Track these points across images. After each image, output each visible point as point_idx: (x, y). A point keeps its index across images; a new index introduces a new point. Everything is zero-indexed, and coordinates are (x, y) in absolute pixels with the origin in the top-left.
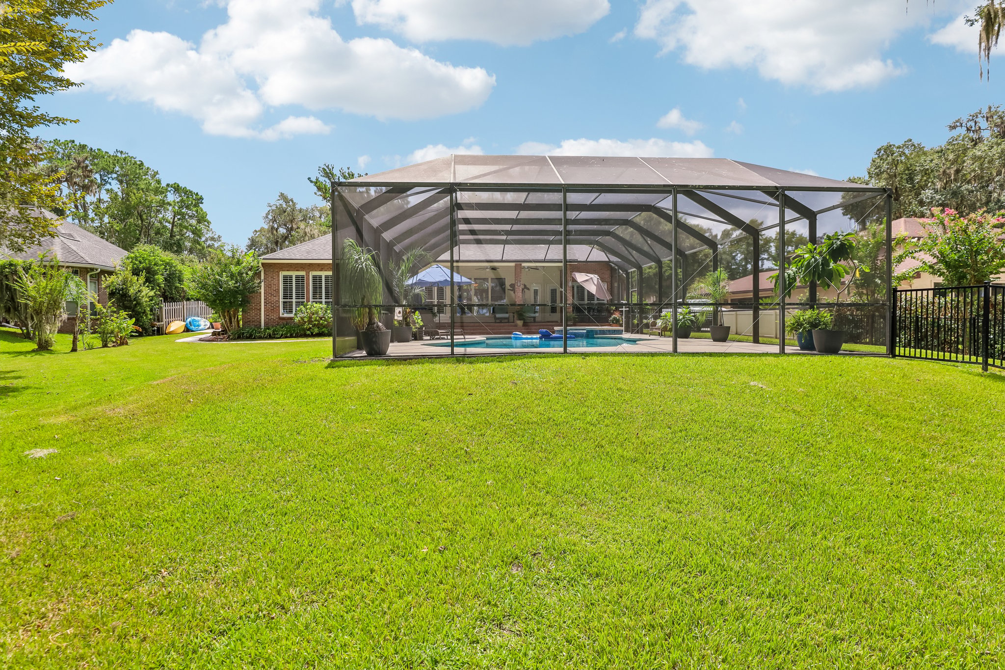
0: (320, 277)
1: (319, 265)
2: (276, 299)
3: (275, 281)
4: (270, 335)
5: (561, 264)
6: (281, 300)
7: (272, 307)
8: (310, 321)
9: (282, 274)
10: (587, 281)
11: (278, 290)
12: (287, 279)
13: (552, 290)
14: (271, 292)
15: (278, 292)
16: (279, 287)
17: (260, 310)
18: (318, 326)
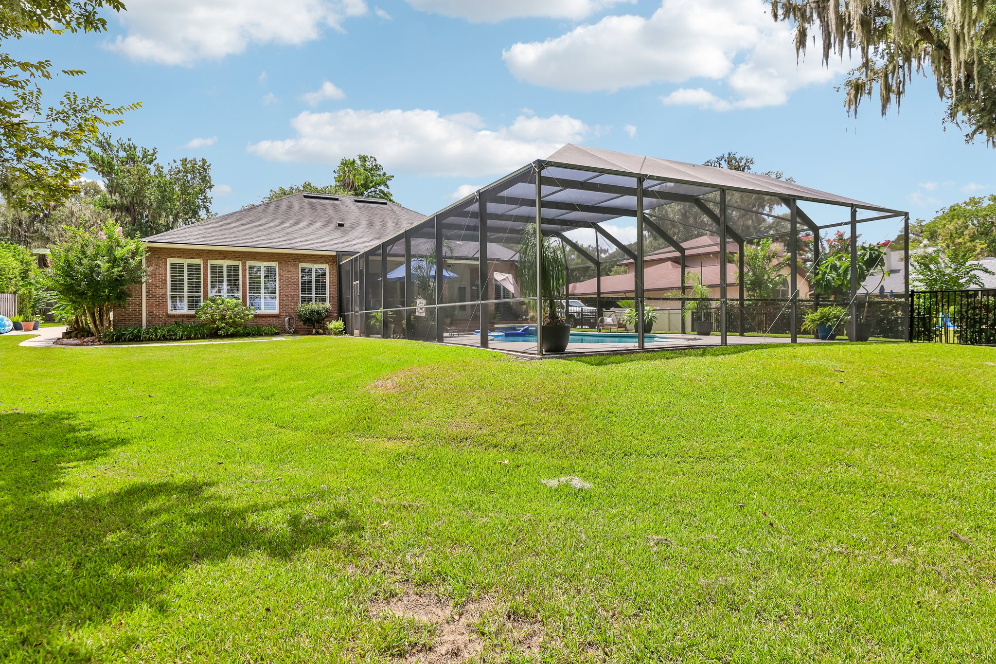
0: (221, 267)
1: (220, 252)
2: (162, 292)
3: (162, 271)
4: (164, 336)
5: (478, 262)
6: (169, 293)
7: (158, 302)
8: (223, 318)
9: (170, 261)
10: (504, 279)
11: (166, 280)
12: (177, 269)
13: (460, 288)
14: (157, 284)
15: (166, 284)
16: (166, 276)
17: (140, 305)
18: (234, 324)
